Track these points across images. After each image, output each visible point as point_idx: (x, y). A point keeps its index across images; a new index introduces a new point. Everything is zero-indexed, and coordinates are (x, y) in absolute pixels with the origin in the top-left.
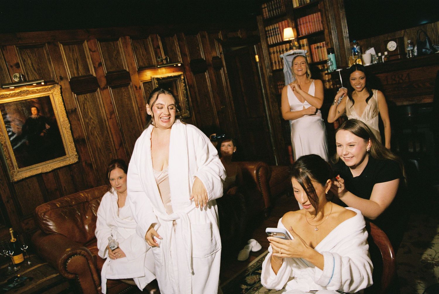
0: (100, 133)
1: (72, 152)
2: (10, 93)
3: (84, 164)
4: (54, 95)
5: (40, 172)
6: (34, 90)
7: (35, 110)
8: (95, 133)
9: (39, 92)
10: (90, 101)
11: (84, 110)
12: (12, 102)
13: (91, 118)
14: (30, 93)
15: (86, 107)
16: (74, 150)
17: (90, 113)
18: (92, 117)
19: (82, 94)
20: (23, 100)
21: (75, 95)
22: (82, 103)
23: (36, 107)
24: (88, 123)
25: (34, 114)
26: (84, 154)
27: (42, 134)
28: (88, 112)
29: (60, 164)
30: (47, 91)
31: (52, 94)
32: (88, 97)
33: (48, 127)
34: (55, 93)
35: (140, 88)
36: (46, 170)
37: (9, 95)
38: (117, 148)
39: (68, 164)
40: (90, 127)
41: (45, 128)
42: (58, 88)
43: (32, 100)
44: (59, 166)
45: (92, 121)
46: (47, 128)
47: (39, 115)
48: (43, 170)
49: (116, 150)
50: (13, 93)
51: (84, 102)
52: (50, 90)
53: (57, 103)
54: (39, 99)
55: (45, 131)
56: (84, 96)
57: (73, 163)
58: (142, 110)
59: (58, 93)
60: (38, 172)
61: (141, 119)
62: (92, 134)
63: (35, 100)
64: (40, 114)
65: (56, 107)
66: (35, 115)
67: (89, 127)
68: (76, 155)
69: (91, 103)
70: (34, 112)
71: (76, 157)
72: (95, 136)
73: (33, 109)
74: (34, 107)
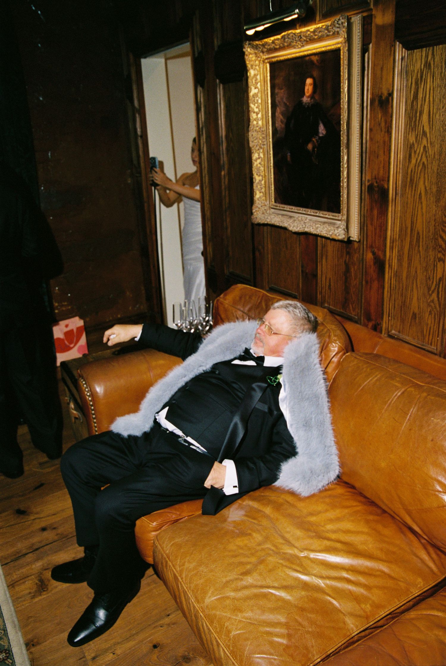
0: (434, 190)
7: (310, 84)
10: (437, 72)
13: (424, 133)
15: (420, 95)
17: (425, 117)
18: (427, 129)
19: (421, 47)
22: (414, 78)
23: (314, 79)
24: (412, 146)
25: (308, 95)
26: (375, 229)
27: (310, 146)
28: (421, 113)
32: (437, 58)
33: (322, 130)
40: (413, 161)
41: (317, 132)
43: (312, 58)
45: (425, 142)
46: (321, 135)
51: (422, 77)
55: (316, 140)
56: (427, 56)
62: (412, 180)
63: (314, 58)
66: (308, 97)
67: (410, 161)
69: (438, 81)
70: (308, 90)
72: (419, 192)
73: (309, 81)
74: (311, 77)
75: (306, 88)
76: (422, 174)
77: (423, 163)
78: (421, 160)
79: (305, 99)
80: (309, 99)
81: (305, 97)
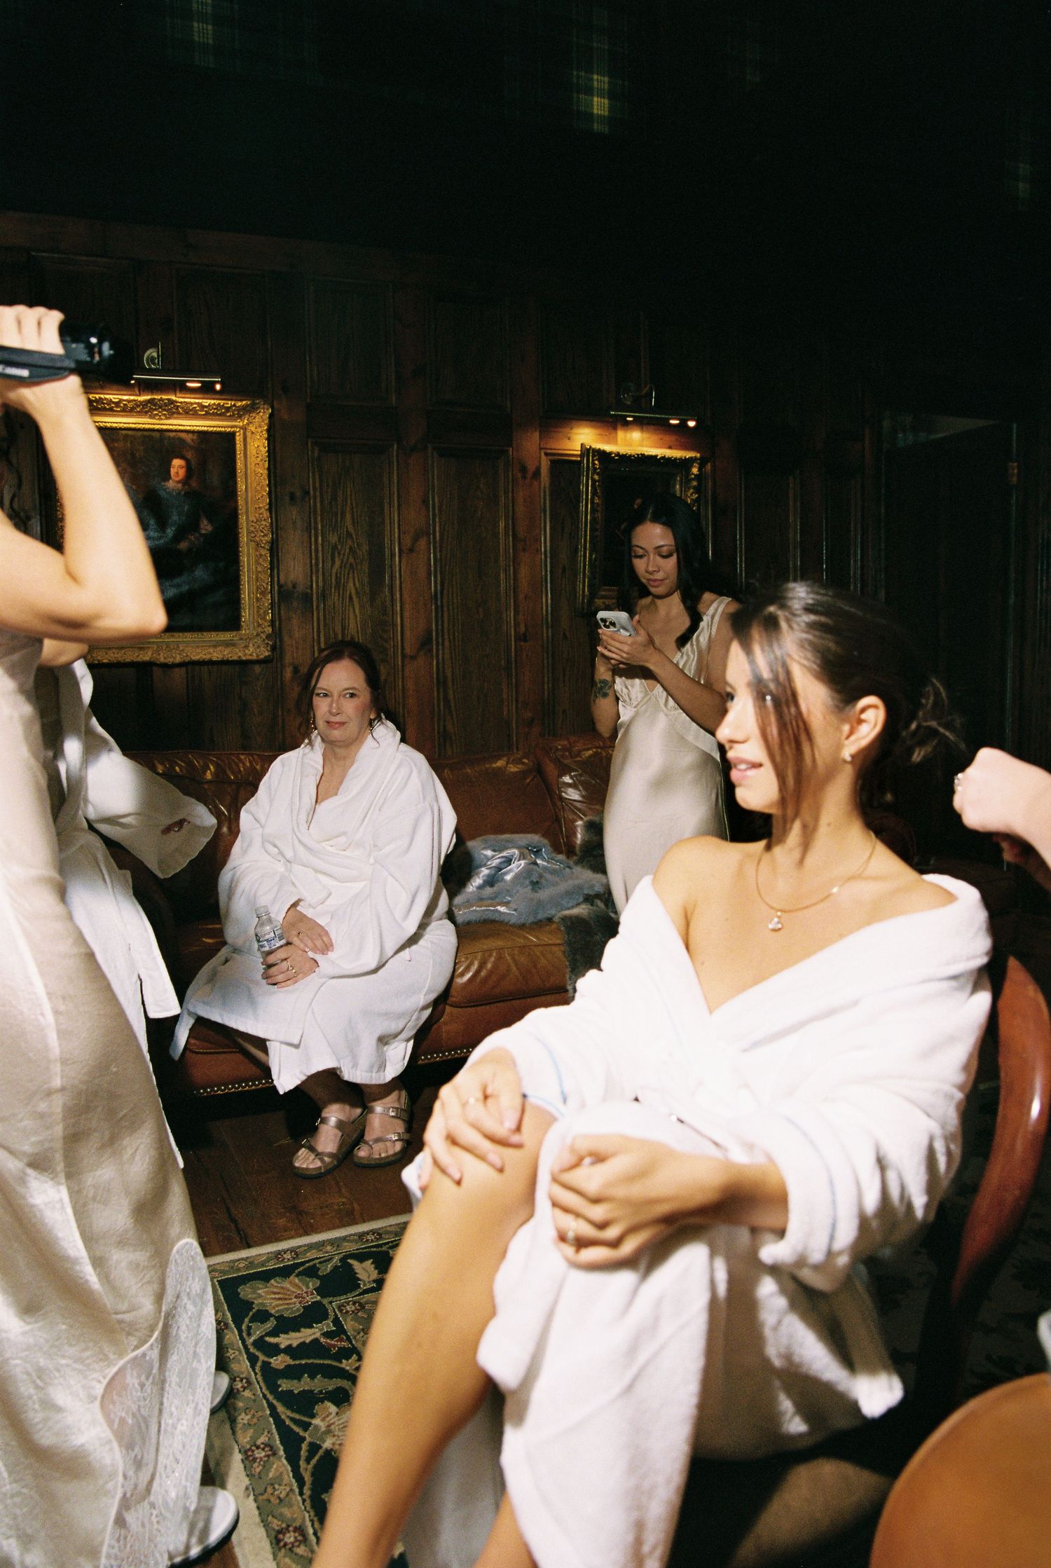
0: (367, 589)
1: (259, 625)
2: (121, 400)
3: (288, 673)
4: (249, 434)
5: (146, 658)
6: (192, 404)
7: (183, 467)
8: (351, 584)
9: (208, 414)
10: (357, 478)
11: (330, 503)
12: (121, 429)
13: (349, 535)
14: (179, 413)
15: (340, 497)
16: (264, 619)
17: (348, 520)
18: (351, 530)
19: (338, 453)
20: (153, 430)
21: (316, 450)
23: (188, 462)
24: (335, 548)
25: (177, 479)
27: (183, 546)
28: (343, 514)
29: (211, 650)
30: (232, 418)
31: (244, 429)
32: (356, 466)
33: (206, 527)
34: (252, 428)
35: (537, 473)
36: (165, 658)
37: (117, 404)
38: (408, 651)
39: (235, 658)
40: (338, 563)
41: (197, 527)
42: (264, 412)
43: (183, 435)
44: (207, 657)
45: (350, 542)
46: (203, 532)
47: (189, 485)
48: (159, 654)
49: (404, 656)
50: (129, 401)
51: (340, 479)
52: (240, 417)
53: (252, 460)
54: (203, 435)
55: (195, 538)
56: (344, 462)
57: (250, 658)
58: (524, 550)
59: (259, 430)
60: (141, 656)
61: (515, 579)
62: (338, 583)
63: (188, 438)
64: (194, 484)
65: (246, 474)
66: (178, 482)
67: (334, 563)
68: (268, 637)
69: (359, 488)
71: (266, 641)
72: (348, 593)
73: (177, 463)
74: (182, 457)
75: (173, 471)
76: (351, 575)
77: (351, 565)
78: (348, 559)
79: (170, 484)
80: (180, 485)
81: (171, 481)
